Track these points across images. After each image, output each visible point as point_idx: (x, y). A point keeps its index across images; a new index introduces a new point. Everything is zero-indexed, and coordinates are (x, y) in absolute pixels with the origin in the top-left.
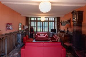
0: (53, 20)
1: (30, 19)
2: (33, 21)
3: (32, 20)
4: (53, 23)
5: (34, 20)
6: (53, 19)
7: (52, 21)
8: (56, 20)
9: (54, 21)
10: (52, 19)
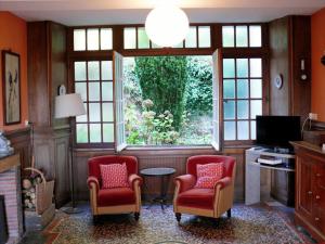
0: (256, 42)
1: (58, 45)
2: (87, 56)
3: (79, 46)
4: (257, 63)
5: (93, 47)
6: (256, 32)
7: (248, 53)
8: (280, 41)
9: (264, 53)
10: (242, 30)
